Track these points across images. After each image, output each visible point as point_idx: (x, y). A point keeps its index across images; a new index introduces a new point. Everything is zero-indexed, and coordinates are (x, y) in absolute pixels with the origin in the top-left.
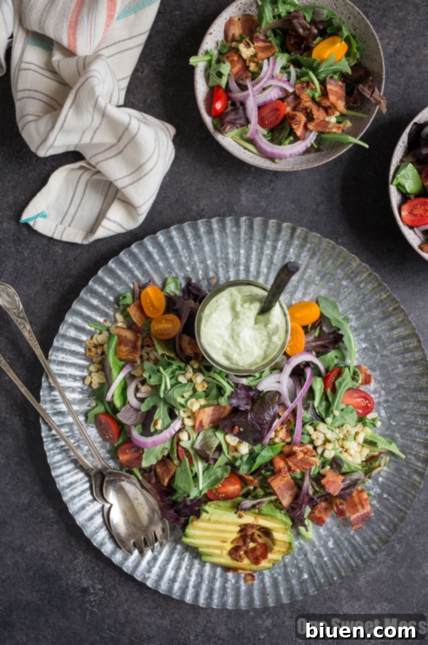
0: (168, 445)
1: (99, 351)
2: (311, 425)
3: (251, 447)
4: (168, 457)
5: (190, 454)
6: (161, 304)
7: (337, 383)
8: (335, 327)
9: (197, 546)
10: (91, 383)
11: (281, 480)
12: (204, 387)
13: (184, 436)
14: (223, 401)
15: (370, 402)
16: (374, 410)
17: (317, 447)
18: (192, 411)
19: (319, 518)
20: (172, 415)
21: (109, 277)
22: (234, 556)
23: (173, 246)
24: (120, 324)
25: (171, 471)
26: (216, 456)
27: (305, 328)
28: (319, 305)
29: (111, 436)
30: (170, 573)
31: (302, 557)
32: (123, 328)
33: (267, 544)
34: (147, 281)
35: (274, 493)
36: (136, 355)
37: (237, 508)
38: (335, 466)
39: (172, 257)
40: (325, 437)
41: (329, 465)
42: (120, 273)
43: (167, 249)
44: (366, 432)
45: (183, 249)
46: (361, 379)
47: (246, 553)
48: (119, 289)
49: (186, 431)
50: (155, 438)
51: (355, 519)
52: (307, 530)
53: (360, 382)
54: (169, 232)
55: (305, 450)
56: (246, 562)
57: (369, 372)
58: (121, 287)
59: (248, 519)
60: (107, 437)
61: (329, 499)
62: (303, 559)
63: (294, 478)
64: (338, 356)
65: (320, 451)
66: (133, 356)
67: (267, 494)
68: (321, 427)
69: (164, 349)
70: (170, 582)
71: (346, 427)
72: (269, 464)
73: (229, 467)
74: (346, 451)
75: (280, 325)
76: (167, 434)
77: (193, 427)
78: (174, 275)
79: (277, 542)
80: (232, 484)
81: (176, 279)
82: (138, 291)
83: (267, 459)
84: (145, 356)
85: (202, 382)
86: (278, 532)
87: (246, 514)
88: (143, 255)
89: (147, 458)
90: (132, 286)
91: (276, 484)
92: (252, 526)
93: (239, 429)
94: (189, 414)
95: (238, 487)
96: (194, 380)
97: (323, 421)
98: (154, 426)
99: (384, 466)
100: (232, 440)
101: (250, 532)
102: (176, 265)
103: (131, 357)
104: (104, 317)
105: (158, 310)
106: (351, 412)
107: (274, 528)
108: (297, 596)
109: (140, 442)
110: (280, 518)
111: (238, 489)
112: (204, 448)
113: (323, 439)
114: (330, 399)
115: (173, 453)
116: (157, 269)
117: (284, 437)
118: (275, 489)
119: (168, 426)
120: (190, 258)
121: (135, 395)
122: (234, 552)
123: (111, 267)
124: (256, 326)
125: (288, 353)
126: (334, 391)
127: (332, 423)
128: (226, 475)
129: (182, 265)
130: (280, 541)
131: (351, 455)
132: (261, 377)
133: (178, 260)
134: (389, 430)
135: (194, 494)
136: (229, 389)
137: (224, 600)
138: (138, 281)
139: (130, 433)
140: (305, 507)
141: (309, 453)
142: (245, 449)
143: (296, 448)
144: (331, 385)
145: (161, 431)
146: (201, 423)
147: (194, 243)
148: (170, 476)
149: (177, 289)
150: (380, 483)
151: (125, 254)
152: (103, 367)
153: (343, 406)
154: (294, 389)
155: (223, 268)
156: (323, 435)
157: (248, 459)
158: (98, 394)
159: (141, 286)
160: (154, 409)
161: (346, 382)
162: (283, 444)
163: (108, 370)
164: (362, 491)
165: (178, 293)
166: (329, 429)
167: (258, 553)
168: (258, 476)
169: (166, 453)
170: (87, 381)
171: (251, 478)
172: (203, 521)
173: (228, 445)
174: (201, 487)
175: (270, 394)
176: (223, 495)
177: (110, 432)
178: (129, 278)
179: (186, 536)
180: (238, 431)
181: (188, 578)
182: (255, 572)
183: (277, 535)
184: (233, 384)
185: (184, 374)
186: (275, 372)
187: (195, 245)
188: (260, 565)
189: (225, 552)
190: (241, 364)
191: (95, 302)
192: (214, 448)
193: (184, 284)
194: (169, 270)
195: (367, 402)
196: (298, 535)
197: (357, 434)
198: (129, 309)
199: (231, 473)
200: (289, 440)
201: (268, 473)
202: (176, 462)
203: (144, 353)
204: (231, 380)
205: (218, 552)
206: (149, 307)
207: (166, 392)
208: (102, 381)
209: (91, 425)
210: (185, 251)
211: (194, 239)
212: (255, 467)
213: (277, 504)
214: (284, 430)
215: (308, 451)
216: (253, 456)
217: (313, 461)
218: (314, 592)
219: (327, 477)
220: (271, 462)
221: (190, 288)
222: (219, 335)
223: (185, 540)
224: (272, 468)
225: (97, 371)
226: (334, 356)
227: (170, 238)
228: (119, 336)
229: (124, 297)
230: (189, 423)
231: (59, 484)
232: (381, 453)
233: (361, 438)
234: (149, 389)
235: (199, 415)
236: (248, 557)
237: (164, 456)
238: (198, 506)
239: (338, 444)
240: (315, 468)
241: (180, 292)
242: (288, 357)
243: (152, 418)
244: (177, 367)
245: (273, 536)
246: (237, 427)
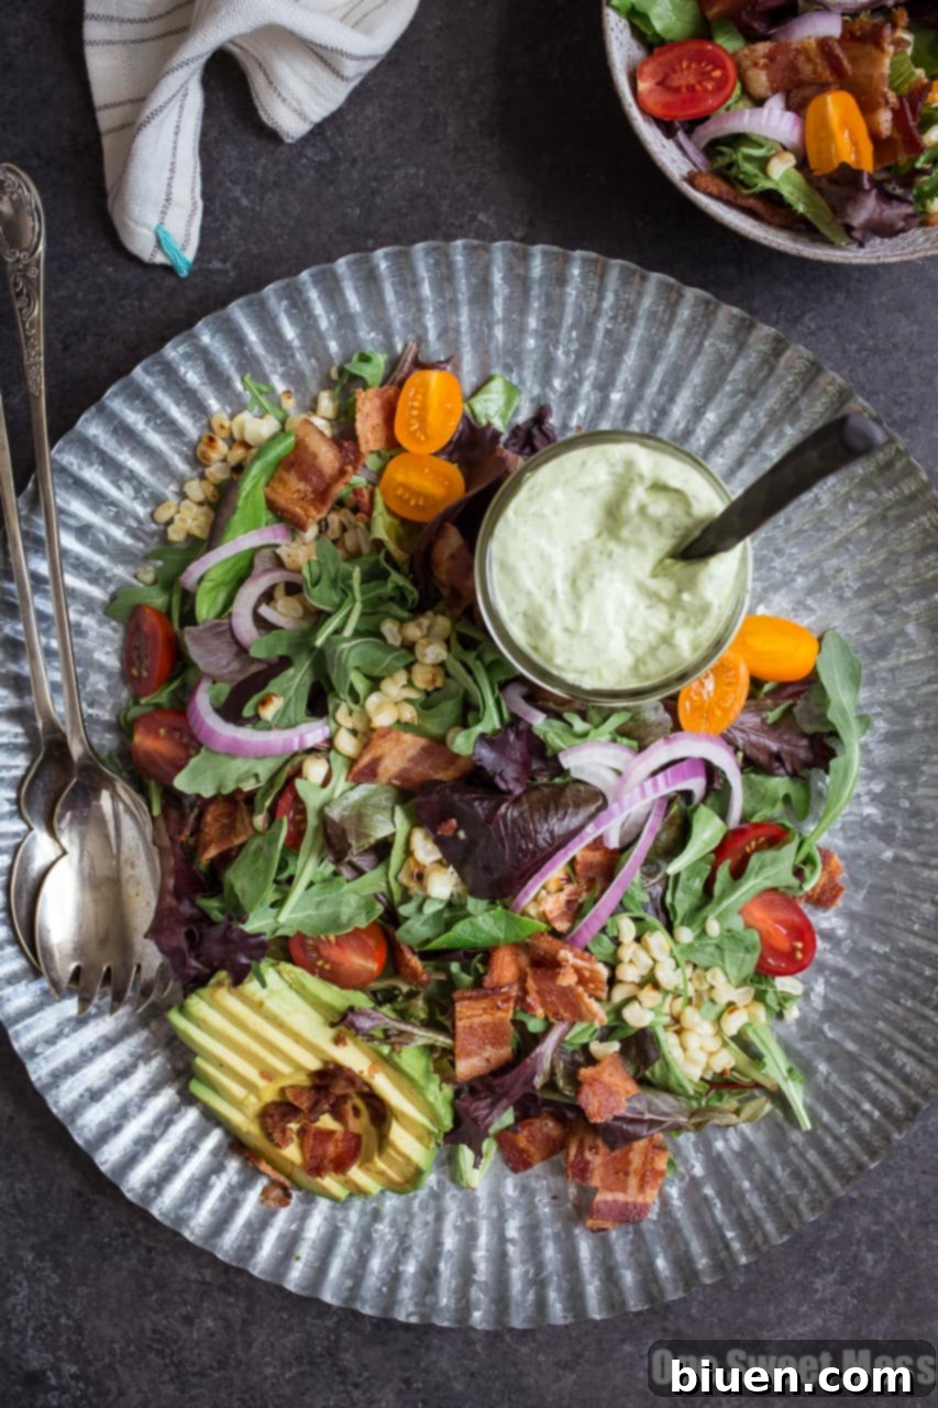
0: (264, 769)
1: (238, 454)
2: (637, 920)
3: (460, 889)
4: (251, 798)
5: (304, 821)
6: (444, 428)
7: (754, 861)
8: (828, 723)
9: (197, 1050)
10: (170, 522)
11: (485, 1010)
12: (433, 681)
13: (315, 769)
14: (462, 743)
15: (803, 951)
16: (800, 975)
17: (621, 982)
18: (369, 721)
19: (522, 1151)
20: (318, 704)
21: (357, 290)
22: (269, 1121)
23: (554, 303)
24: (319, 422)
25: (237, 836)
26: (363, 862)
27: (756, 683)
28: (820, 650)
29: (145, 674)
30: (94, 1074)
31: (430, 1218)
32: (321, 433)
33: (364, 1142)
34: (442, 358)
35: (450, 1032)
36: (313, 512)
37: (343, 1015)
38: (633, 1052)
39: (536, 331)
40: (652, 970)
41: (621, 1041)
42: (390, 295)
43: (536, 305)
44: (748, 1017)
45: (573, 327)
46: (814, 881)
47: (302, 1132)
48: (367, 336)
49: (329, 761)
50: (244, 734)
51: (606, 1202)
52: (476, 1165)
53: (808, 887)
54: (567, 261)
55: (587, 974)
56: (292, 1152)
57: (842, 877)
58: (373, 335)
59: (353, 1057)
60: (135, 672)
61: (572, 1119)
62: (426, 1224)
63: (519, 1025)
64: (794, 797)
65: (619, 994)
66: (306, 511)
67: (431, 1024)
68: (658, 939)
69: (389, 534)
70: (87, 1095)
71: (713, 977)
72: (479, 956)
73: (380, 908)
74: (679, 1032)
75: (715, 610)
76: (280, 741)
77: (352, 762)
78: (515, 379)
79: (390, 1151)
80: (364, 951)
81: (512, 390)
82: (406, 369)
83: (481, 940)
84: (334, 530)
85: (434, 665)
86: (405, 1128)
87: (356, 1044)
88: (469, 284)
89: (195, 772)
90: (399, 347)
91: (468, 1013)
92: (351, 1078)
93: (457, 830)
94: (360, 726)
95: (373, 966)
96: (418, 650)
97: (670, 928)
98: (256, 708)
99: (749, 1120)
100: (425, 851)
101: (340, 1088)
102: (535, 357)
103: (298, 510)
104: (292, 383)
105: (428, 438)
106: (747, 950)
107: (403, 1114)
108: (364, 1302)
109: (203, 722)
110: (431, 1099)
111: (372, 971)
112: (347, 826)
113: (645, 972)
114: (718, 888)
115: (265, 796)
116: (482, 340)
117: (555, 913)
118: (459, 1024)
119: (292, 725)
120: (577, 359)
121: (256, 606)
122: (278, 1113)
123: (377, 266)
124: (653, 584)
125: (684, 707)
126: (738, 873)
127: (690, 946)
128: (362, 922)
130: (397, 1151)
131: (685, 1049)
132: (585, 735)
133: (546, 347)
134: (810, 1044)
135: (258, 922)
136: (490, 722)
137: (185, 1210)
138: (421, 340)
139: (193, 692)
140: (505, 1109)
141: (591, 986)
142: (443, 885)
143: (566, 954)
144: (739, 857)
145: (269, 728)
146: (376, 762)
147: (609, 326)
148: (225, 847)
149: (503, 417)
150: (714, 1154)
151: (428, 252)
152: (221, 502)
153: (737, 923)
154: (645, 811)
156: (650, 962)
157: (438, 914)
158: (174, 557)
159: (421, 358)
160: (284, 663)
161: (772, 870)
162: (543, 926)
163: (226, 512)
164: (661, 1148)
165: (498, 424)
166: (674, 957)
167: (331, 1149)
168: (437, 969)
169: (248, 786)
170: (164, 514)
171: (415, 962)
172: (243, 998)
173: (408, 852)
174: (282, 918)
175: (582, 788)
176: (328, 967)
177: (147, 662)
178: (405, 324)
179: (182, 1010)
180: (449, 833)
181: (132, 1110)
182: (299, 1187)
183: (398, 1135)
184: (506, 716)
185: (402, 622)
186: (625, 741)
187: (608, 333)
188: (319, 1180)
189: (254, 1104)
190: (559, 660)
191: (290, 332)
192: (372, 841)
193: (524, 416)
194: (509, 360)
195: (799, 945)
196: (449, 1163)
197: (731, 1007)
198: (360, 395)
199: (374, 923)
200: (562, 926)
201: (467, 979)
202: (259, 820)
203: (334, 520)
204: (507, 701)
205: (238, 1091)
206: (412, 417)
207: (336, 637)
208: (197, 532)
209: (114, 623)
210: (574, 334)
211: (614, 318)
212: (439, 943)
213: (445, 1062)
214: (563, 897)
215: (594, 977)
216: (454, 910)
217: (589, 1010)
218: (409, 1315)
219: (598, 1068)
220: (487, 954)
221: (535, 431)
222: (543, 556)
223: (175, 1017)
224: (481, 969)
225: (200, 504)
226: (781, 793)
228: (300, 445)
229: (365, 359)
230: (347, 744)
232: (757, 1085)
233: (733, 1024)
234: (298, 612)
235: (380, 742)
236: (302, 1146)
237: (238, 791)
238: (251, 958)
239: (671, 1006)
240: (584, 1030)
241: (507, 426)
242: (677, 727)
243: (264, 685)
244: (397, 594)
245: (389, 1127)
246: (454, 822)
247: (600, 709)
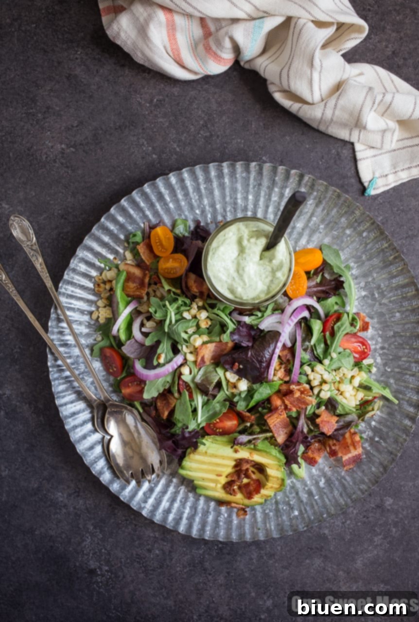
0: (169, 379)
1: (108, 287)
2: (309, 365)
3: (249, 384)
4: (169, 390)
5: (190, 388)
6: (170, 244)
7: (336, 327)
8: (337, 274)
9: (192, 478)
10: (98, 317)
11: (277, 418)
12: (207, 323)
13: (185, 370)
14: (226, 338)
15: (366, 348)
16: (370, 356)
17: (314, 387)
18: (194, 346)
19: (312, 458)
20: (176, 351)
21: (121, 216)
22: (228, 489)
23: (184, 188)
24: (129, 262)
25: (171, 404)
26: (215, 392)
27: (308, 273)
28: (322, 253)
29: (115, 369)
30: (165, 504)
31: (294, 495)
32: (132, 265)
33: (261, 481)
34: (158, 222)
35: (270, 431)
36: (143, 292)
37: (234, 443)
38: (330, 407)
39: (183, 199)
40: (322, 378)
41: (324, 405)
42: (132, 212)
43: (179, 191)
44: (361, 377)
45: (193, 192)
46: (359, 325)
47: (240, 488)
48: (130, 227)
49: (188, 366)
50: (158, 371)
51: (346, 460)
52: (300, 467)
53: (358, 327)
54: (181, 174)
55: (302, 389)
56: (239, 497)
57: (367, 319)
58: (132, 226)
59: (243, 454)
60: (111, 371)
61: (324, 439)
62: (294, 497)
63: (290, 417)
64: (339, 302)
65: (316, 391)
66: (140, 292)
67: (263, 431)
68: (319, 368)
69: (170, 285)
70: (165, 513)
71: (343, 370)
73: (227, 403)
74: (341, 394)
75: (284, 261)
76: (170, 368)
77: (195, 362)
78: (183, 217)
79: (271, 478)
80: (230, 419)
81: (185, 221)
82: (148, 230)
83: (265, 396)
84: (152, 293)
85: (205, 319)
86: (271, 468)
87: (242, 449)
88: (155, 196)
89: (148, 391)
90: (142, 225)
91: (272, 421)
92: (247, 461)
93: (239, 366)
94: (192, 349)
95: (235, 422)
96: (198, 316)
97: (321, 362)
98: (157, 360)
99: (378, 410)
100: (232, 377)
101: (245, 467)
102: (186, 207)
103: (138, 293)
104: (114, 254)
105: (167, 250)
106: (348, 356)
107: (268, 464)
108: (287, 531)
109: (143, 374)
110: (274, 454)
111: (235, 425)
112: (205, 383)
113: (320, 380)
114: (329, 342)
115: (174, 386)
116: (168, 211)
117: (283, 376)
118: (271, 426)
119: (171, 360)
120: (200, 201)
121: (140, 330)
122: (228, 487)
123: (124, 205)
124: (261, 262)
125: (290, 293)
126: (333, 334)
127: (329, 364)
128: (225, 410)
129: (191, 208)
130: (273, 477)
131: (346, 398)
132: (263, 316)
133: (189, 202)
134: (384, 376)
135: (192, 426)
136: (231, 326)
137: (216, 532)
138: (149, 221)
139: (133, 367)
140: (299, 445)
141: (306, 392)
142: (243, 385)
143: (293, 387)
144: (330, 329)
145: (164, 365)
146: (203, 358)
147: (205, 186)
148: (170, 409)
149: (186, 231)
150: (373, 427)
151: (137, 193)
152: (111, 302)
153: (340, 349)
154: (294, 330)
155: (231, 212)
156: (320, 376)
157: (247, 395)
158: (105, 328)
159: (151, 226)
160: (158, 343)
161: (344, 327)
162: (281, 382)
163: (115, 305)
164: (355, 433)
165: (187, 234)
166: (327, 371)
167: (252, 488)
168: (256, 413)
169: (167, 387)
170: (94, 316)
171: (248, 414)
172: (200, 454)
173: (228, 381)
174: (199, 420)
175: (271, 333)
176: (221, 430)
177: (114, 365)
178: (141, 218)
179: (183, 468)
180: (237, 368)
181: (182, 510)
182: (248, 507)
183: (270, 472)
184: (235, 322)
185: (188, 311)
186: (277, 312)
187: (205, 188)
188: (253, 500)
189: (219, 486)
190: (245, 298)
191: (106, 239)
192: (214, 383)
193: (192, 226)
194: (179, 212)
195: (364, 347)
196: (291, 473)
197: (353, 377)
198: (138, 247)
199: (228, 409)
200: (287, 379)
201: (265, 411)
202: (176, 395)
203: (150, 290)
204: (234, 318)
205: (212, 485)
206: (158, 246)
207: (170, 326)
208: (108, 316)
209: (96, 359)
210: (195, 194)
211: (205, 183)
212: (252, 404)
213: (273, 441)
214: (282, 370)
215: (305, 390)
216: (250, 393)
217: (309, 401)
218: (303, 528)
219: (322, 417)
220: (268, 400)
221: (198, 230)
222: (225, 268)
223: (182, 472)
224: (269, 406)
225: (105, 307)
226: (334, 303)
227: (182, 181)
228: (128, 273)
229: (135, 235)
230: (191, 358)
231: (62, 413)
232: (375, 398)
233: (356, 382)
234: (154, 324)
235: (201, 351)
236: (242, 492)
237: (165, 390)
238: (196, 439)
239: (334, 387)
240: (311, 408)
241: (189, 233)
242: (290, 299)
243: (155, 352)
244: (183, 303)
245: (266, 472)
246: (237, 364)
247: (264, 307)
